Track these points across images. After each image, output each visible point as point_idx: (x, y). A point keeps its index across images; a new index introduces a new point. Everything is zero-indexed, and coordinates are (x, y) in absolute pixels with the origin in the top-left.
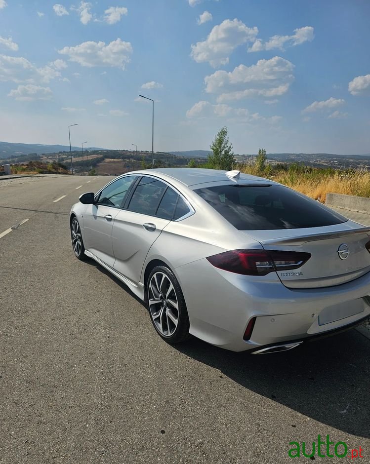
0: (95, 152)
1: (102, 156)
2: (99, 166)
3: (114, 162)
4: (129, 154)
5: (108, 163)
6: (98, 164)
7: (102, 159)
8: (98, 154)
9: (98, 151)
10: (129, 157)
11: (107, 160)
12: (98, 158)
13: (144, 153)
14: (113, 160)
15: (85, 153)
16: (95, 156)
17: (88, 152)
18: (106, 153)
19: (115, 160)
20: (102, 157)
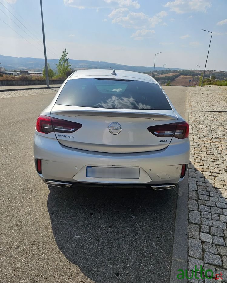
0: (175, 71)
1: (179, 73)
2: (175, 80)
3: (186, 78)
4: (198, 72)
5: (182, 78)
6: (175, 79)
7: (179, 76)
8: (176, 72)
9: (177, 70)
10: (197, 75)
11: (182, 76)
12: (176, 75)
13: (209, 72)
14: (186, 76)
15: (169, 71)
16: (174, 74)
17: (171, 71)
18: (182, 72)
19: (187, 76)
20: (179, 75)
